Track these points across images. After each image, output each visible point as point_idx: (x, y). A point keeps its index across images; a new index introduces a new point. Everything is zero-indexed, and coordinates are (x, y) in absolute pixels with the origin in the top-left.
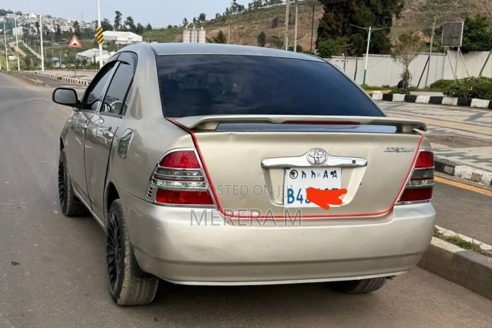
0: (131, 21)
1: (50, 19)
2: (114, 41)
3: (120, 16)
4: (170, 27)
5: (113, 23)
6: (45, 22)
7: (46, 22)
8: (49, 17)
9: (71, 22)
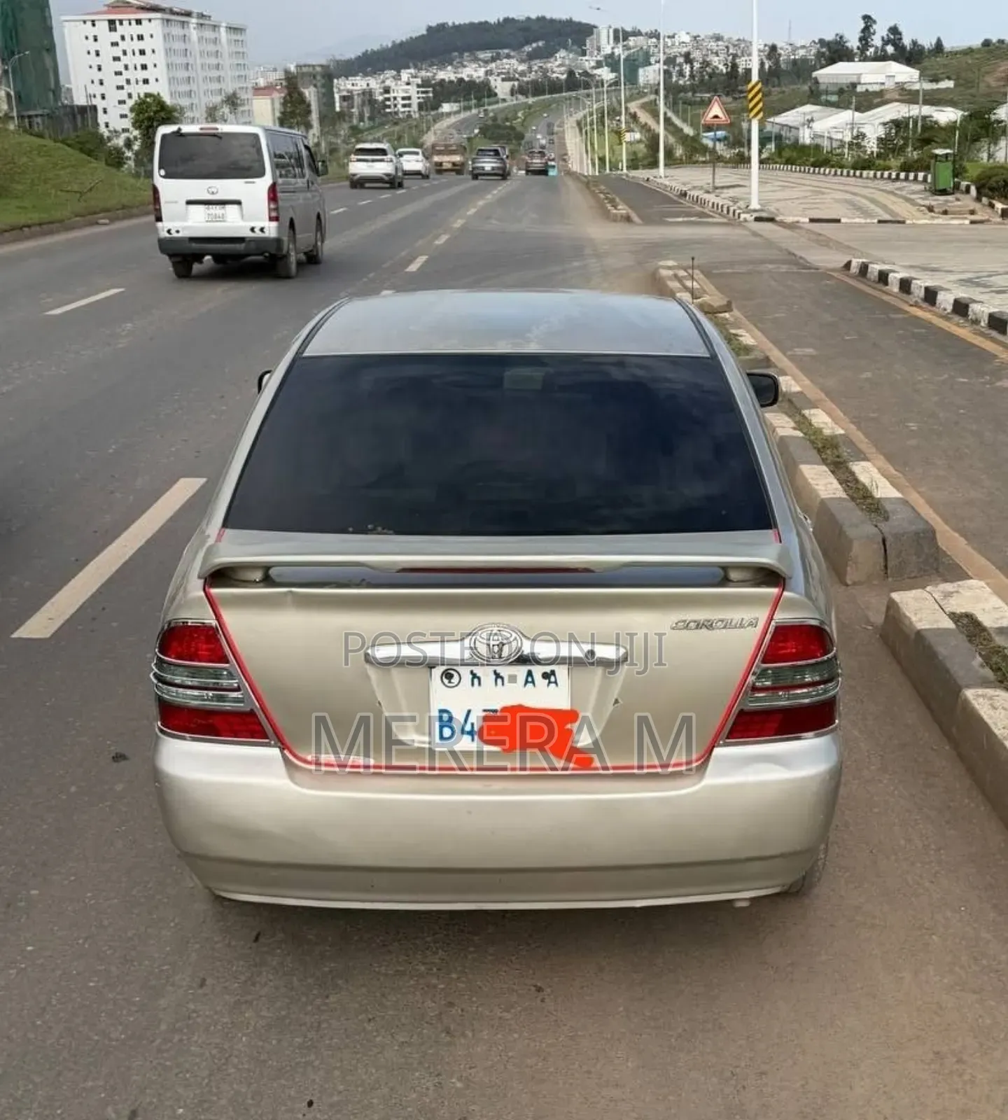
0: (898, 36)
1: (720, 43)
2: (854, 85)
3: (871, 26)
4: (987, 43)
5: (853, 43)
6: (708, 50)
7: (711, 50)
8: (718, 38)
9: (765, 45)
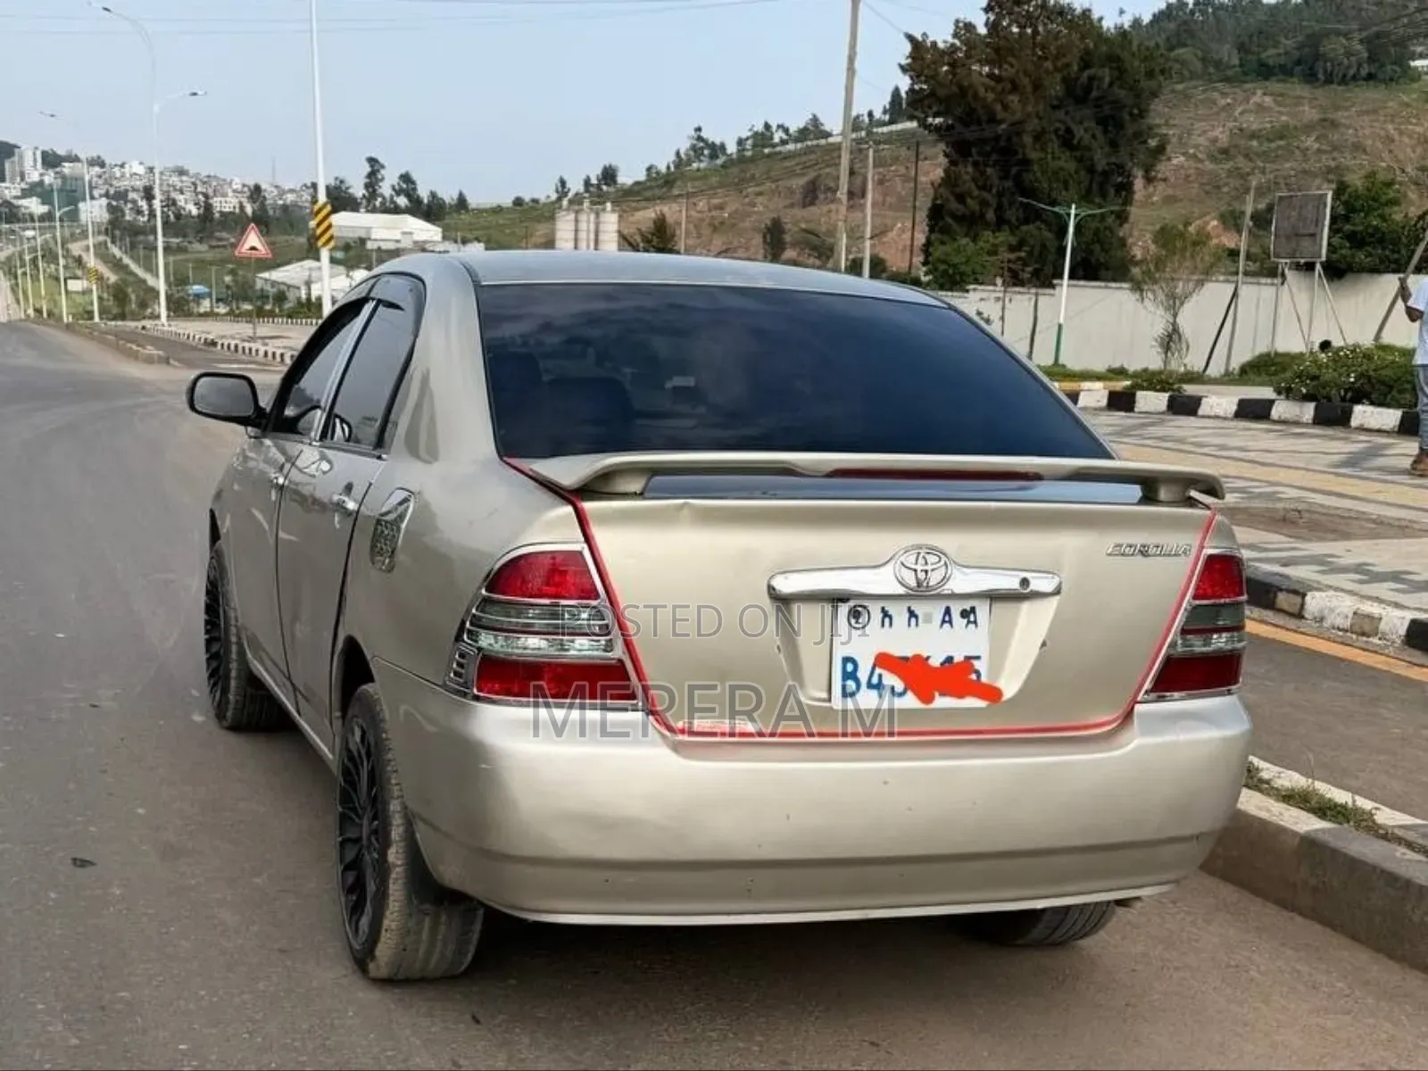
0: (411, 186)
1: (184, 178)
2: (363, 241)
3: (378, 171)
4: (518, 202)
5: (358, 191)
6: (168, 185)
7: (174, 186)
8: (181, 172)
9: (244, 186)
